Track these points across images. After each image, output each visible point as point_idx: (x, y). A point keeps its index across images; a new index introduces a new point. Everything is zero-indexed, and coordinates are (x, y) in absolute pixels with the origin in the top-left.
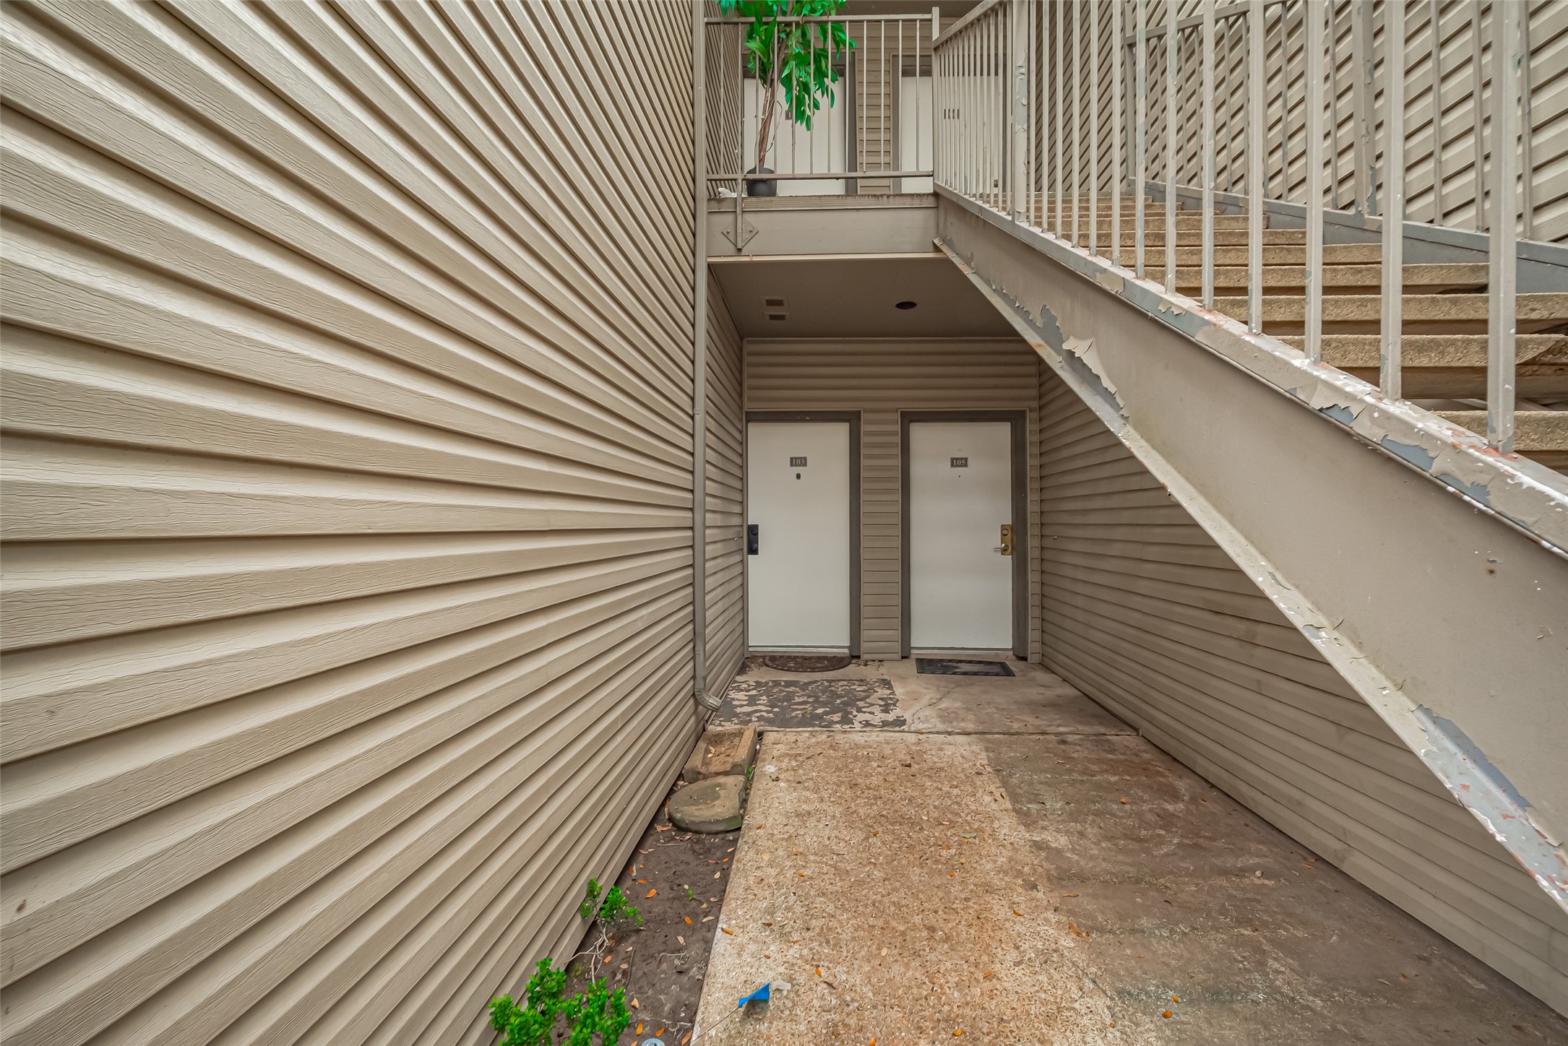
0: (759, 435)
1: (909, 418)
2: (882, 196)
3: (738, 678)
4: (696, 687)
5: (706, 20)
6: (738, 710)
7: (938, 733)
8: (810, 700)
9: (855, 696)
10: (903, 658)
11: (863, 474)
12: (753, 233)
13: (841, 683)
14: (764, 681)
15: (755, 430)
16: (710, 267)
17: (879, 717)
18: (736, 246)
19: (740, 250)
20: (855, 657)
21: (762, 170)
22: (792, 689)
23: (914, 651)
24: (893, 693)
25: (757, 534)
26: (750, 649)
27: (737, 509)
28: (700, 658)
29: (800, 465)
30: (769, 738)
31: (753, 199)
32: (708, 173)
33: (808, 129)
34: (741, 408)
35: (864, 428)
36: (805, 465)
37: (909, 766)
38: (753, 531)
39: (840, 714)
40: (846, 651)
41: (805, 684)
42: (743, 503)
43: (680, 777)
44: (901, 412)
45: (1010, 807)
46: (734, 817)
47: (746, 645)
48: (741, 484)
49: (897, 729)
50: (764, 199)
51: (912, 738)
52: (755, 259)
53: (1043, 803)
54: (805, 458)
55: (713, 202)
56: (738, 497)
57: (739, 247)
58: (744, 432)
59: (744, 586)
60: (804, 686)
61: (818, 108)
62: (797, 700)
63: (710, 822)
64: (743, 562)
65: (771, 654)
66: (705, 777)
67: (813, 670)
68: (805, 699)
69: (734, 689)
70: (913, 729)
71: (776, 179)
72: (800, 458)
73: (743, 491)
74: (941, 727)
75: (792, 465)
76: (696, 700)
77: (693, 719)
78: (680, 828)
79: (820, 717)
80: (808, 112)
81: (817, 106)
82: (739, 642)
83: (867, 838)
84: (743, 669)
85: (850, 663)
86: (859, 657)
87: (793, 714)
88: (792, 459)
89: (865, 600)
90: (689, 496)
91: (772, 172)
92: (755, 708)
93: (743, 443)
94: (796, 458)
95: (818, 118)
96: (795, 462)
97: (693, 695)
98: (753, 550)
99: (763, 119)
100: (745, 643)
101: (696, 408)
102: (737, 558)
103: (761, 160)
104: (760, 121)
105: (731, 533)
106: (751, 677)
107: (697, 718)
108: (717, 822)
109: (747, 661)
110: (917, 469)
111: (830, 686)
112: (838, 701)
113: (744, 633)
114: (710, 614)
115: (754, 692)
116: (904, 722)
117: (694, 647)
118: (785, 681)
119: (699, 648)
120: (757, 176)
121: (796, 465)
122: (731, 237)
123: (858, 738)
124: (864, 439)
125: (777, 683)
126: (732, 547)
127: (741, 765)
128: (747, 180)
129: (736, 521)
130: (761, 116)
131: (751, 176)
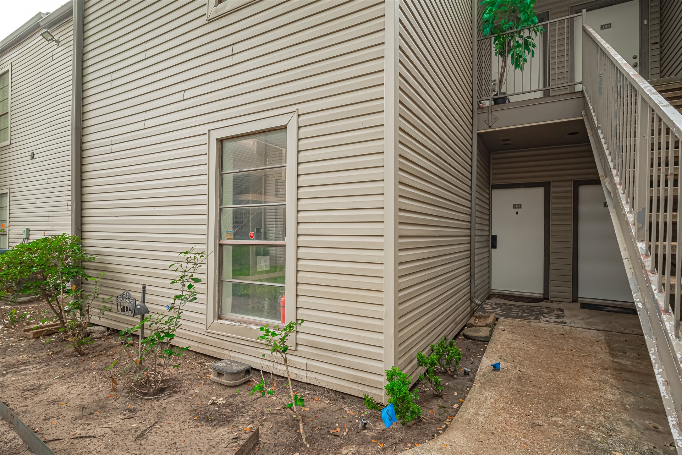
0: (497, 194)
1: (577, 184)
2: (556, 96)
3: (487, 301)
4: (471, 295)
5: (477, 39)
6: (487, 311)
7: (582, 328)
8: (520, 311)
9: (543, 312)
10: (573, 301)
11: (552, 212)
12: (496, 119)
13: (537, 307)
14: (499, 303)
15: (495, 193)
16: (479, 134)
17: (553, 319)
18: (489, 125)
19: (490, 127)
20: (546, 298)
21: (501, 94)
22: (512, 307)
23: (579, 299)
24: (564, 313)
25: (496, 239)
26: (492, 291)
27: (487, 228)
28: (473, 285)
29: (518, 208)
30: (501, 319)
31: (496, 106)
32: (478, 98)
33: (522, 70)
34: (489, 183)
35: (552, 190)
36: (521, 208)
37: (564, 335)
38: (494, 238)
39: (534, 317)
40: (542, 296)
41: (518, 306)
42: (490, 226)
43: (465, 326)
44: (573, 181)
45: (608, 352)
46: (487, 337)
47: (490, 288)
48: (488, 217)
49: (562, 324)
50: (501, 105)
51: (569, 328)
52: (497, 129)
53: (625, 353)
54: (521, 205)
55: (479, 109)
56: (487, 223)
57: (490, 126)
58: (490, 194)
59: (489, 262)
60: (518, 307)
61: (526, 62)
62: (514, 310)
63: (478, 337)
64: (489, 252)
65: (503, 294)
66: (475, 327)
67: (523, 302)
68: (518, 310)
69: (485, 304)
70: (569, 325)
71: (506, 96)
72: (518, 205)
73: (490, 220)
74: (585, 326)
75: (514, 208)
76: (471, 301)
77: (469, 308)
78: (467, 337)
79: (525, 317)
80: (521, 63)
81: (525, 60)
82: (487, 286)
83: (539, 349)
84: (489, 298)
85: (544, 301)
86: (548, 299)
87: (512, 314)
88: (514, 205)
89: (551, 272)
90: (469, 224)
91: (505, 93)
92: (495, 311)
93: (490, 199)
94: (516, 205)
95: (526, 66)
96: (515, 206)
97: (470, 299)
98: (494, 246)
99: (501, 73)
100: (489, 287)
101: (472, 191)
102: (487, 250)
103: (500, 89)
104: (500, 74)
105: (483, 239)
106: (494, 301)
107: (471, 308)
108: (481, 337)
109: (491, 295)
110: (583, 208)
111: (531, 308)
112: (534, 313)
113: (489, 283)
114: (477, 270)
115: (494, 306)
116: (566, 323)
117: (470, 281)
118: (509, 304)
119: (472, 281)
120: (498, 96)
121: (516, 208)
122: (487, 122)
123: (541, 325)
124: (552, 195)
125: (505, 304)
126: (484, 244)
127: (489, 324)
128: (494, 99)
129: (486, 233)
130: (500, 71)
131: (495, 97)
